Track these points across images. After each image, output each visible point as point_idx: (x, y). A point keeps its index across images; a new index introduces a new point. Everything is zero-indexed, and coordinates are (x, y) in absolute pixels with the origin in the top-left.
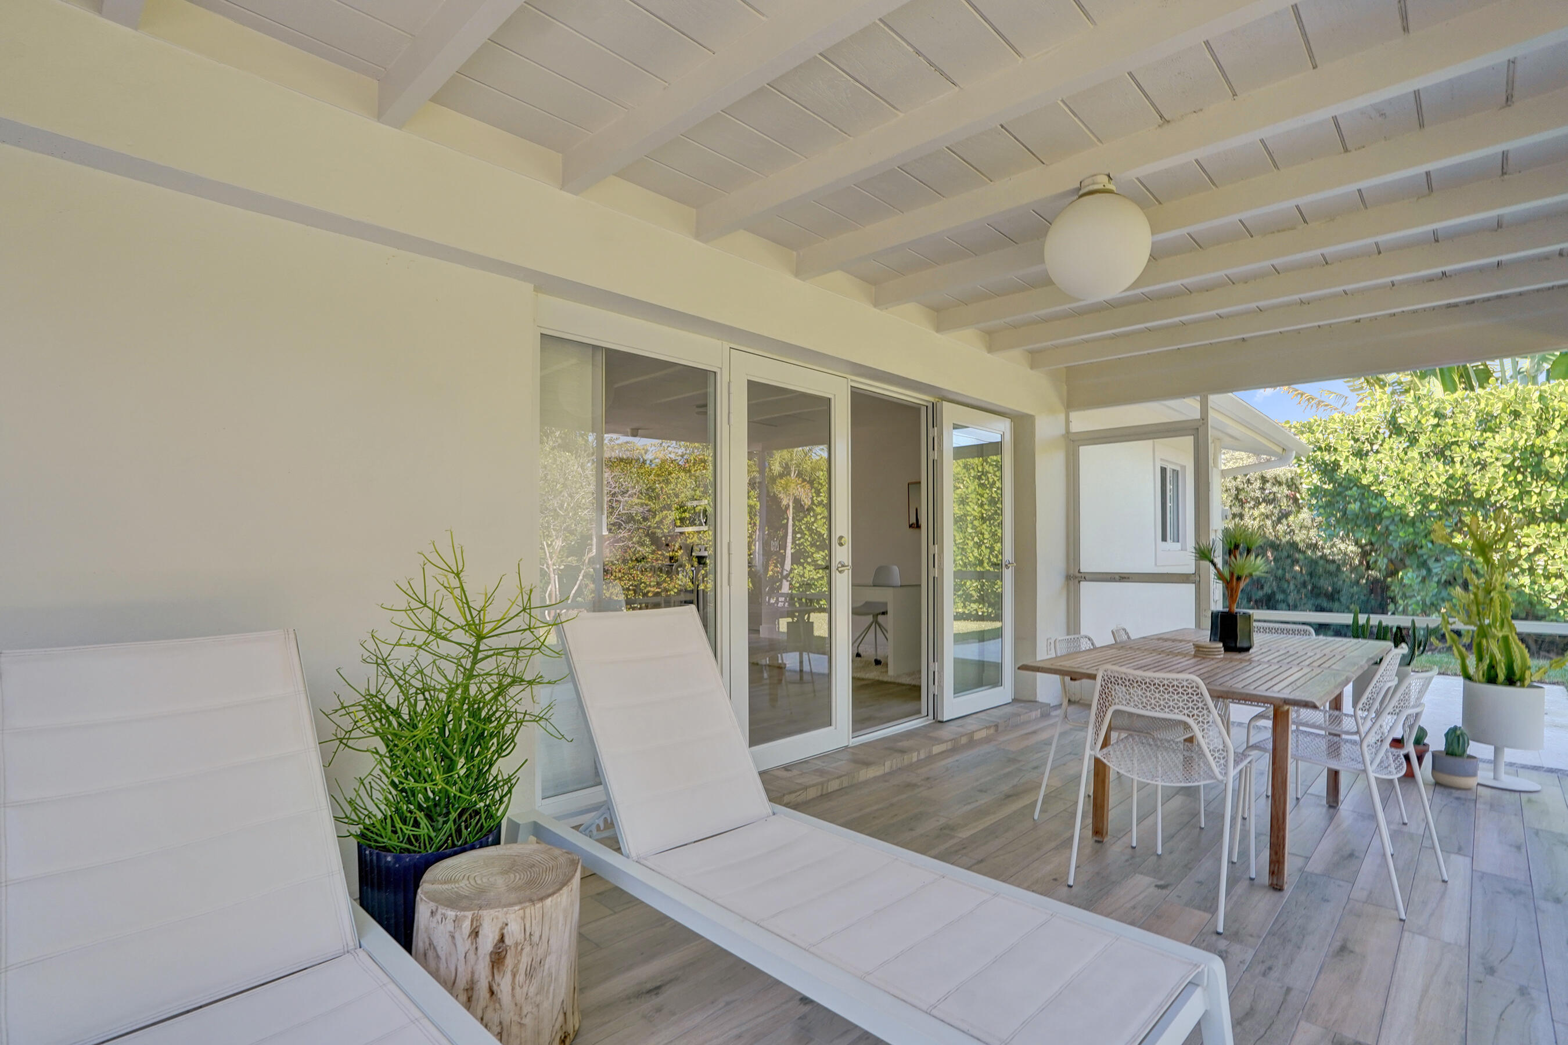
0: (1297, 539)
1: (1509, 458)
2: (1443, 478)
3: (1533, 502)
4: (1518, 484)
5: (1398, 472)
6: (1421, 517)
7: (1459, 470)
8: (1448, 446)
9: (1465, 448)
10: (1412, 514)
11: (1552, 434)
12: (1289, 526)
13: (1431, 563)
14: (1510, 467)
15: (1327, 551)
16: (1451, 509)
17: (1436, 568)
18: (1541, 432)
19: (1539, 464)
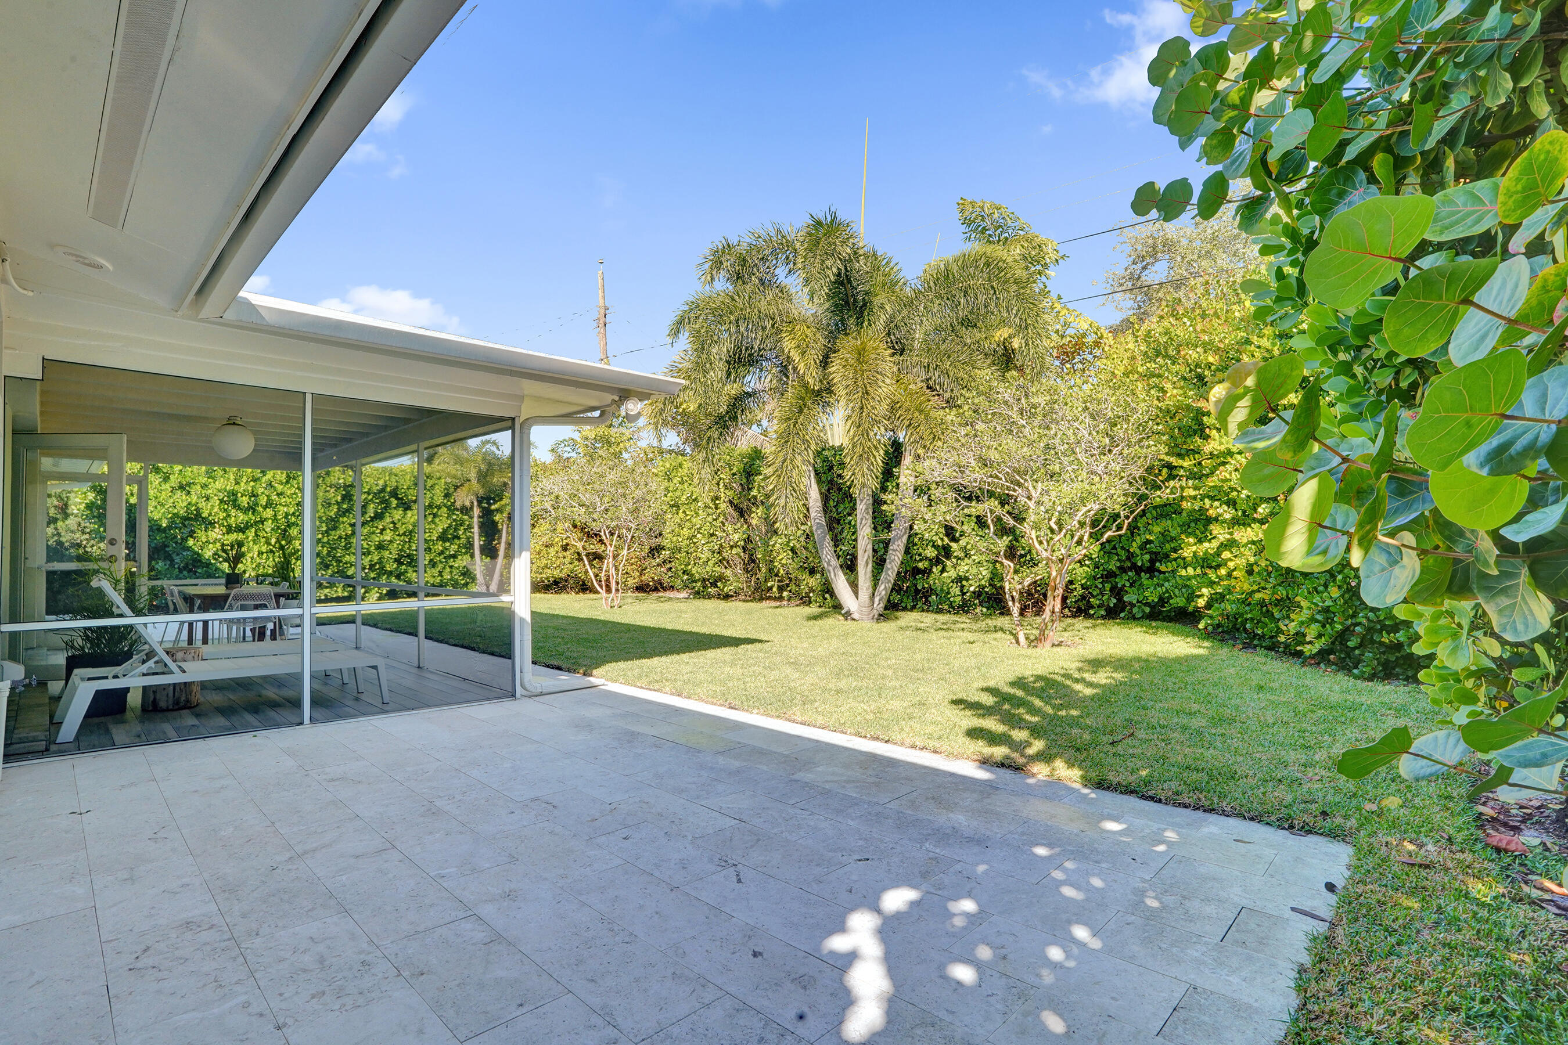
0: (63, 539)
1: (221, 495)
2: (185, 504)
3: (232, 521)
4: (225, 510)
5: (156, 498)
6: (169, 527)
7: (194, 499)
8: (189, 484)
9: (198, 487)
10: (164, 525)
11: (242, 484)
12: (56, 529)
13: (174, 556)
14: (221, 501)
15: (89, 549)
16: (187, 523)
17: (177, 559)
18: (237, 483)
19: (235, 500)
